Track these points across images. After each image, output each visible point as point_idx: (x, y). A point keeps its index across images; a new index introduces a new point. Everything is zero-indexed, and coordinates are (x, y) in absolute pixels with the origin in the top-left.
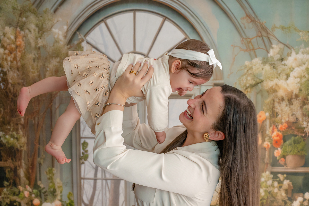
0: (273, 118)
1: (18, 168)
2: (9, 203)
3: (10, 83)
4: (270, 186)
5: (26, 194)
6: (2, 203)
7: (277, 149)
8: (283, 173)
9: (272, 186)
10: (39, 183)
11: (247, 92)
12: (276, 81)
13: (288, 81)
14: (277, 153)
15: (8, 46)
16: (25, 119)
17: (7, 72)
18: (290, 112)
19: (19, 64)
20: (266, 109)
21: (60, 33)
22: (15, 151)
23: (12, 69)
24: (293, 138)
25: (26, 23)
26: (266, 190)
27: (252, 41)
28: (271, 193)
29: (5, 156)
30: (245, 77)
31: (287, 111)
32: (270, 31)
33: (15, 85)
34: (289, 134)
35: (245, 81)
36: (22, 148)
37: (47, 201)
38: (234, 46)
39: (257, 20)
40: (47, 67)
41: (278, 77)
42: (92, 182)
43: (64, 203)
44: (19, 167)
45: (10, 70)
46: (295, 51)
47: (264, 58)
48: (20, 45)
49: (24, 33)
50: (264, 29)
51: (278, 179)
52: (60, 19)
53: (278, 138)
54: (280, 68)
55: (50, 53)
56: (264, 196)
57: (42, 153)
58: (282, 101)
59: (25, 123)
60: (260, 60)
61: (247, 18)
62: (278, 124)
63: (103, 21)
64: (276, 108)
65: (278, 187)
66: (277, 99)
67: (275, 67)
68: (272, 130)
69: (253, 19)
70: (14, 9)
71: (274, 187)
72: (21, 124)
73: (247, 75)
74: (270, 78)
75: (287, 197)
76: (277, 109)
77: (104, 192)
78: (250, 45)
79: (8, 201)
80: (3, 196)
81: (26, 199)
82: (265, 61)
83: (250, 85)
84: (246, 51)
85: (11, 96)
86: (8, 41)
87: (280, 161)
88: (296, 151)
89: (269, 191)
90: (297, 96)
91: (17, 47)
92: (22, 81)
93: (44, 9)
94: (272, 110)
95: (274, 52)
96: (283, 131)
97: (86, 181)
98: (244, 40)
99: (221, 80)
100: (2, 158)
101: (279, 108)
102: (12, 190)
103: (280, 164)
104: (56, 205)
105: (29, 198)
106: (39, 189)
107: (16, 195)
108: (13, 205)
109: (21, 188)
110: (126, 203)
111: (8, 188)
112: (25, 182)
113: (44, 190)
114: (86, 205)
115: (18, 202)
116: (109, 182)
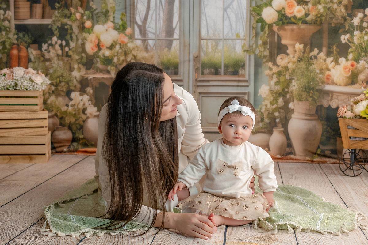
2: (60, 26)
4: (329, 2)
5: (78, 15)
6: (53, 27)
9: (331, 2)
10: (91, 4)
26: (325, 6)
28: (330, 9)
37: (99, 23)
43: (116, 25)
56: (323, 13)
65: (338, 3)
71: (333, 3)
75: (347, 13)
77: (158, 12)
79: (59, 24)
80: (54, 19)
81: (77, 22)
89: (328, 7)
102: (63, 12)
104: (109, 27)
105: (81, 20)
106: (92, 10)
107: (67, 17)
108: (64, 28)
109: (73, 9)
110: (180, 23)
111: (59, 10)
112: (76, 3)
113: (97, 11)
114: (139, 26)
115: (70, 25)
116: (163, 1)
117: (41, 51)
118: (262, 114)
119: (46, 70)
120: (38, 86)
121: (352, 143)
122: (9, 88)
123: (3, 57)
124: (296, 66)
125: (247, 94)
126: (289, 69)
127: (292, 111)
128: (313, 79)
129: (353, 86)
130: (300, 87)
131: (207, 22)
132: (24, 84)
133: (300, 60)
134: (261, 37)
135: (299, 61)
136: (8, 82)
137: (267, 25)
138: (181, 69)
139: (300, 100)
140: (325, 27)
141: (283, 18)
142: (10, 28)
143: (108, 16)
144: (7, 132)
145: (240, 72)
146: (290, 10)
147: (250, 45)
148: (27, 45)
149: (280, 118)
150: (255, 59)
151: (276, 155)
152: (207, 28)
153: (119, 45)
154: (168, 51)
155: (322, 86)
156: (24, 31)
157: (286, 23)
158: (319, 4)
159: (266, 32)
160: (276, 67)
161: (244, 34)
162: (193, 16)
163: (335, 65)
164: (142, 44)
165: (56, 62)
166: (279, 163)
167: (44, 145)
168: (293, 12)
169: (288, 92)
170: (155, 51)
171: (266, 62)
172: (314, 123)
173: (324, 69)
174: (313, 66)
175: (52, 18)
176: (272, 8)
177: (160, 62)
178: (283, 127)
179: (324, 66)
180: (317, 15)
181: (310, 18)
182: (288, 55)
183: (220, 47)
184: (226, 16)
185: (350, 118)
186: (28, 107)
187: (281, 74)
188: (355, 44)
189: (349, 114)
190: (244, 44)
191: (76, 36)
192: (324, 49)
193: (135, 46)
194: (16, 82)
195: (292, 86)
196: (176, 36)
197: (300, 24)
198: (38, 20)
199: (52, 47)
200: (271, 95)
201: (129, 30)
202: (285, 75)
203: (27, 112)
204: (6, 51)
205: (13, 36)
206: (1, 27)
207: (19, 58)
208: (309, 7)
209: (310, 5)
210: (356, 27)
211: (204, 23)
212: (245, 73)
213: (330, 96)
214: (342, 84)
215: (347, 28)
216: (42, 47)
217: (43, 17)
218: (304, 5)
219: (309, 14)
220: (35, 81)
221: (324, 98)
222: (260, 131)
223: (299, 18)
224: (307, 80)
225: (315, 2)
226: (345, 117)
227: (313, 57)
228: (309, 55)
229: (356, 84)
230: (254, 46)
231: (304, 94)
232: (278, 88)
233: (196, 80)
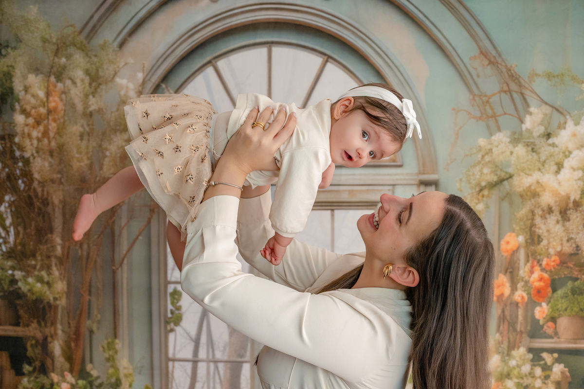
0: (533, 246)
1: (49, 339)
3: (36, 179)
4: (526, 376)
5: (65, 387)
7: (540, 305)
8: (551, 351)
9: (531, 374)
10: (89, 367)
11: (483, 196)
12: (537, 176)
13: (561, 176)
14: (539, 312)
15: (33, 111)
16: (63, 248)
17: (31, 158)
18: (563, 234)
19: (53, 144)
20: (518, 228)
21: (131, 86)
22: (44, 308)
23: (41, 153)
24: (570, 284)
25: (68, 68)
26: (519, 383)
27: (491, 100)
29: (26, 316)
30: (478, 168)
31: (558, 232)
32: (525, 82)
33: (45, 184)
34: (563, 276)
35: (478, 177)
36: (58, 302)
38: (456, 110)
39: (499, 62)
40: (106, 149)
41: (542, 167)
42: (189, 365)
44: (52, 337)
45: (35, 155)
46: (573, 120)
47: (514, 133)
48: (55, 109)
49: (62, 87)
50: (514, 77)
51: (542, 362)
52: (131, 60)
53: (542, 284)
54: (545, 151)
55: (112, 124)
57: (95, 312)
58: (549, 214)
59: (63, 254)
60: (508, 137)
61: (483, 57)
62: (541, 257)
63: (210, 65)
64: (537, 226)
65: (542, 377)
66: (540, 209)
67: (534, 150)
68: (529, 267)
69: (493, 60)
70: (44, 42)
71: (534, 377)
72: (56, 257)
73: (483, 164)
74: (526, 171)
76: (539, 228)
77: (212, 385)
78: (488, 108)
82: (516, 138)
83: (488, 183)
84: (480, 118)
85: (37, 204)
86: (33, 101)
87: (545, 327)
88: (577, 308)
89: (525, 384)
90: (577, 205)
91: (49, 112)
92: (59, 176)
93: (101, 42)
94: (530, 230)
95: (533, 122)
96: (551, 272)
97: (177, 364)
98: (477, 98)
99: (433, 173)
100: (20, 321)
101: (543, 227)
102: (38, 380)
103: (545, 332)
106: (90, 379)
109: (56, 376)
111: (30, 377)
112: (62, 366)
116: (221, 366)
158: (509, 379)
225: (501, 375)
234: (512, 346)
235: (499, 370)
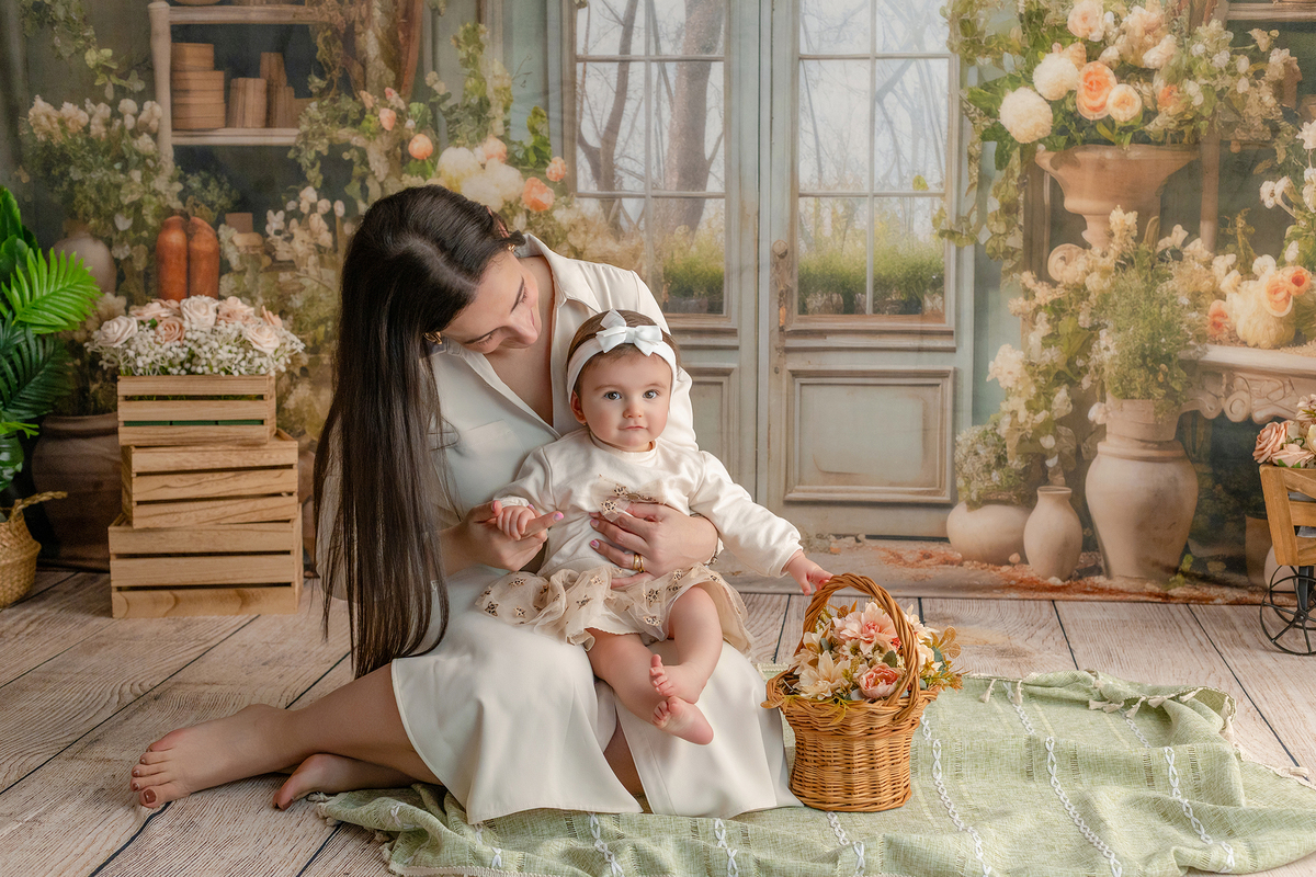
1: (359, 27)
2: (325, 153)
4: (1221, 72)
5: (386, 117)
6: (303, 154)
8: (1267, 25)
9: (1231, 70)
10: (430, 77)
26: (1208, 85)
28: (1225, 96)
37: (458, 141)
42: (613, 70)
43: (515, 148)
44: (362, 22)
51: (1251, 47)
56: (1201, 107)
65: (1251, 74)
71: (1234, 74)
75: (1281, 107)
77: (654, 104)
79: (322, 146)
80: (304, 127)
81: (384, 138)
89: (1218, 88)
97: (591, 67)
102: (336, 105)
104: (490, 157)
105: (395, 131)
106: (431, 100)
107: (350, 122)
108: (341, 160)
109: (370, 97)
110: (727, 142)
111: (323, 100)
112: (381, 77)
113: (449, 103)
114: (591, 153)
115: (357, 148)
116: (671, 68)
117: (265, 235)
118: (1001, 442)
119: (280, 297)
120: (264, 361)
121: (1304, 547)
122: (170, 369)
123: (134, 255)
124: (1113, 285)
125: (951, 375)
126: (1089, 294)
127: (1101, 431)
128: (1168, 326)
129: (1298, 349)
130: (1127, 352)
131: (816, 137)
132: (219, 357)
133: (1125, 263)
134: (998, 188)
135: (1124, 267)
136: (167, 350)
137: (1018, 149)
138: (733, 294)
139: (1125, 396)
140: (1210, 153)
141: (1071, 124)
142: (159, 159)
143: (489, 119)
144: (166, 514)
145: (928, 304)
146: (1094, 98)
147: (962, 215)
148: (216, 214)
149: (1060, 453)
150: (976, 260)
151: (1047, 579)
152: (819, 160)
153: (524, 213)
154: (687, 234)
155: (1200, 349)
156: (205, 169)
157: (1079, 140)
158: (1190, 79)
159: (1012, 171)
160: (1045, 288)
161: (942, 177)
162: (772, 118)
163: (1242, 280)
164: (602, 210)
165: (313, 272)
166: (1056, 603)
167: (288, 553)
168: (1103, 106)
169: (1085, 369)
170: (644, 235)
171: (1014, 269)
172: (1170, 470)
173: (1206, 292)
174: (1170, 284)
175: (298, 127)
176: (1035, 90)
177: (661, 271)
178: (1067, 484)
179: (1206, 285)
180: (1182, 114)
181: (1159, 124)
182: (1085, 246)
183: (861, 222)
184: (879, 117)
185: (1296, 468)
186: (234, 430)
187: (1063, 311)
188: (1307, 210)
189: (1294, 454)
190: (942, 209)
191: (381, 184)
192: (1206, 228)
193: (579, 217)
194: (194, 348)
195: (1100, 350)
196: (714, 184)
197: (1126, 145)
198: (252, 131)
199: (300, 223)
200: (1029, 380)
201: (556, 166)
202: (1075, 314)
203: (230, 447)
204: (145, 234)
205: (166, 186)
206: (127, 156)
207: (189, 259)
208: (1157, 87)
209: (1159, 83)
210: (1311, 153)
211: (806, 142)
212: (943, 307)
213: (1225, 380)
214: (1263, 342)
215: (1281, 157)
216: (266, 223)
217: (269, 121)
218: (1139, 81)
219: (1156, 113)
220: (256, 343)
221: (1203, 387)
222: (993, 497)
223: (1123, 125)
224: (1149, 330)
225: (1177, 72)
226: (1281, 464)
227: (1168, 253)
228: (1156, 246)
229: (1309, 343)
230: (974, 218)
231: (1139, 376)
232: (1053, 356)
233: (782, 329)
234: (1197, 18)
235: (1173, 62)
